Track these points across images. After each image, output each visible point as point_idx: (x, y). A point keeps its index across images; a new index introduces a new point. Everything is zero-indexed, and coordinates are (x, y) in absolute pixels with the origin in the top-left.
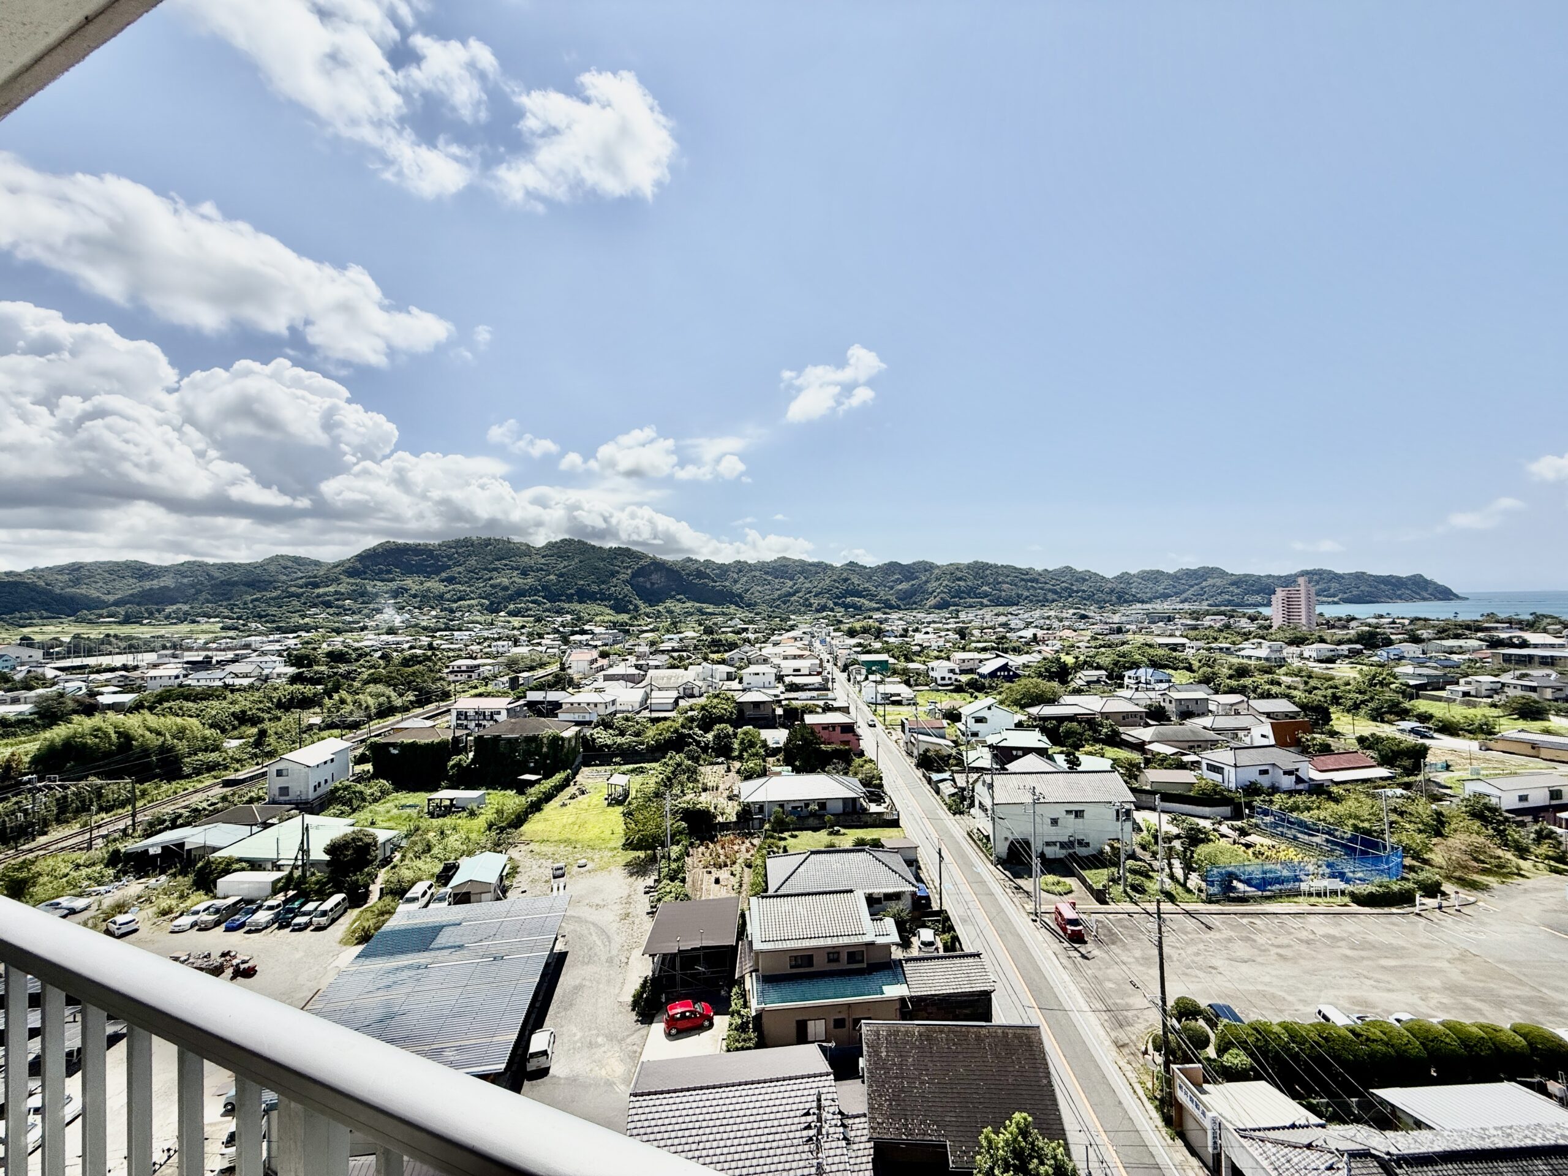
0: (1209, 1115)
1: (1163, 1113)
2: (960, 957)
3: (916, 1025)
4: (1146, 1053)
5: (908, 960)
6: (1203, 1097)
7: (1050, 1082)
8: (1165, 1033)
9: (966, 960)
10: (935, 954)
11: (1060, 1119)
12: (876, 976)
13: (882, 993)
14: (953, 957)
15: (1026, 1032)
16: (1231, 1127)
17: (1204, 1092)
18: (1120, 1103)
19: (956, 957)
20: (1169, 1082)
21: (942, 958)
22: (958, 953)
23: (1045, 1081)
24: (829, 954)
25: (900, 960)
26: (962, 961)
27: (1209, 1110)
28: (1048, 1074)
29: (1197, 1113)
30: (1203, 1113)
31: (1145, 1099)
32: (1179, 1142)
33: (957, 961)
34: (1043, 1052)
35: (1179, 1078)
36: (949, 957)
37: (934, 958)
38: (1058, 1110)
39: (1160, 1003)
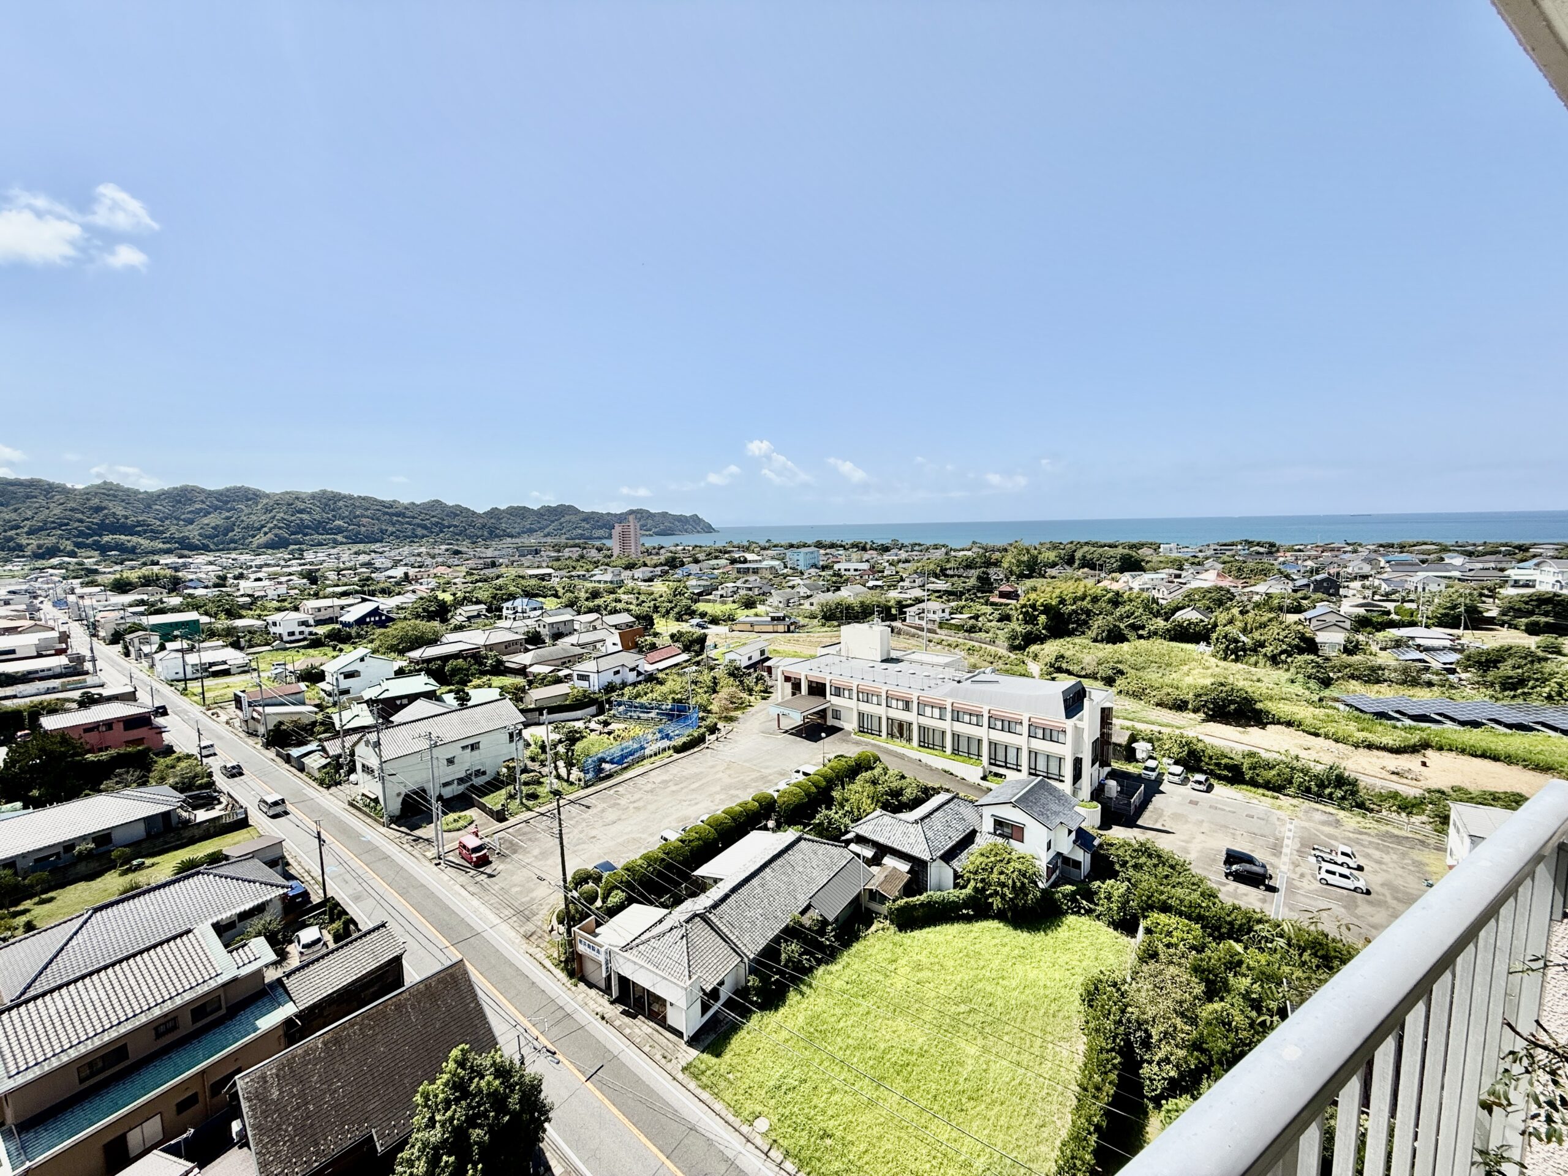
0: (602, 950)
1: (567, 970)
2: (360, 938)
3: (316, 1039)
4: (552, 930)
5: (288, 976)
6: (597, 940)
7: (478, 1004)
8: (567, 906)
9: (369, 937)
10: (324, 951)
11: (490, 1029)
12: (243, 1016)
13: (257, 1029)
14: (351, 942)
15: (450, 971)
16: (617, 950)
17: (596, 935)
18: (533, 983)
19: (356, 940)
20: (571, 943)
21: (337, 949)
22: (355, 936)
23: (472, 1005)
24: (156, 1029)
25: (279, 980)
26: (364, 940)
27: (601, 946)
28: (475, 996)
29: (593, 954)
30: (598, 952)
31: (552, 968)
32: (581, 985)
33: (359, 942)
34: (469, 980)
35: (580, 935)
36: (346, 945)
37: (327, 955)
38: (487, 1023)
39: (562, 883)
